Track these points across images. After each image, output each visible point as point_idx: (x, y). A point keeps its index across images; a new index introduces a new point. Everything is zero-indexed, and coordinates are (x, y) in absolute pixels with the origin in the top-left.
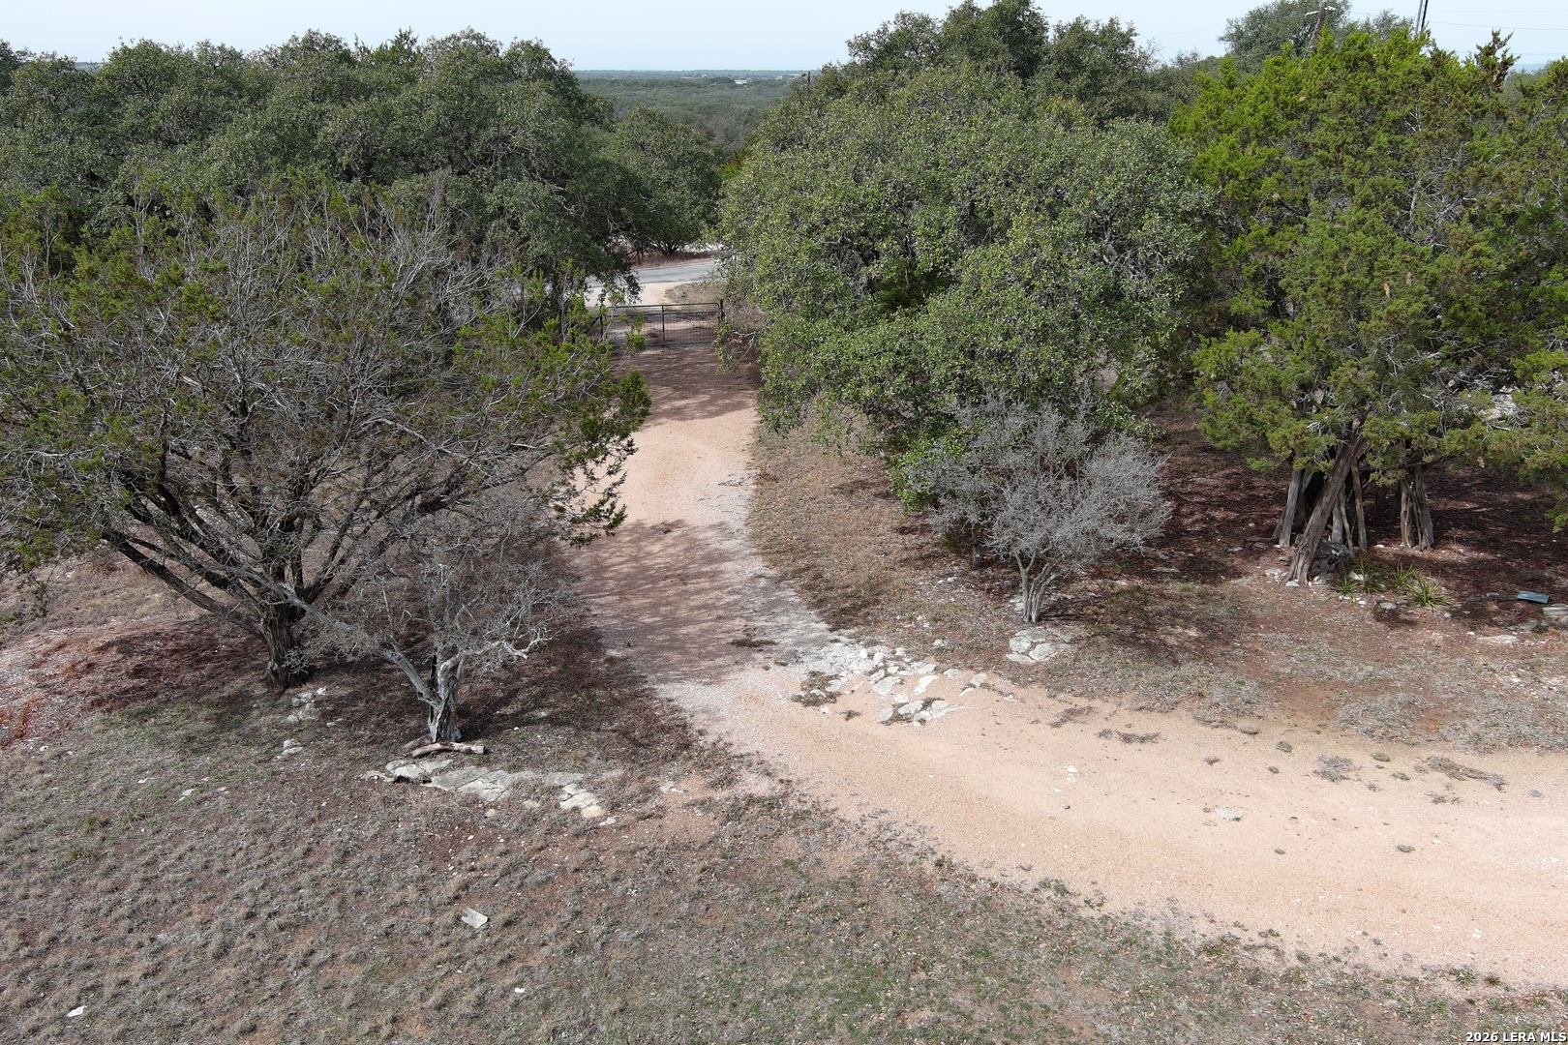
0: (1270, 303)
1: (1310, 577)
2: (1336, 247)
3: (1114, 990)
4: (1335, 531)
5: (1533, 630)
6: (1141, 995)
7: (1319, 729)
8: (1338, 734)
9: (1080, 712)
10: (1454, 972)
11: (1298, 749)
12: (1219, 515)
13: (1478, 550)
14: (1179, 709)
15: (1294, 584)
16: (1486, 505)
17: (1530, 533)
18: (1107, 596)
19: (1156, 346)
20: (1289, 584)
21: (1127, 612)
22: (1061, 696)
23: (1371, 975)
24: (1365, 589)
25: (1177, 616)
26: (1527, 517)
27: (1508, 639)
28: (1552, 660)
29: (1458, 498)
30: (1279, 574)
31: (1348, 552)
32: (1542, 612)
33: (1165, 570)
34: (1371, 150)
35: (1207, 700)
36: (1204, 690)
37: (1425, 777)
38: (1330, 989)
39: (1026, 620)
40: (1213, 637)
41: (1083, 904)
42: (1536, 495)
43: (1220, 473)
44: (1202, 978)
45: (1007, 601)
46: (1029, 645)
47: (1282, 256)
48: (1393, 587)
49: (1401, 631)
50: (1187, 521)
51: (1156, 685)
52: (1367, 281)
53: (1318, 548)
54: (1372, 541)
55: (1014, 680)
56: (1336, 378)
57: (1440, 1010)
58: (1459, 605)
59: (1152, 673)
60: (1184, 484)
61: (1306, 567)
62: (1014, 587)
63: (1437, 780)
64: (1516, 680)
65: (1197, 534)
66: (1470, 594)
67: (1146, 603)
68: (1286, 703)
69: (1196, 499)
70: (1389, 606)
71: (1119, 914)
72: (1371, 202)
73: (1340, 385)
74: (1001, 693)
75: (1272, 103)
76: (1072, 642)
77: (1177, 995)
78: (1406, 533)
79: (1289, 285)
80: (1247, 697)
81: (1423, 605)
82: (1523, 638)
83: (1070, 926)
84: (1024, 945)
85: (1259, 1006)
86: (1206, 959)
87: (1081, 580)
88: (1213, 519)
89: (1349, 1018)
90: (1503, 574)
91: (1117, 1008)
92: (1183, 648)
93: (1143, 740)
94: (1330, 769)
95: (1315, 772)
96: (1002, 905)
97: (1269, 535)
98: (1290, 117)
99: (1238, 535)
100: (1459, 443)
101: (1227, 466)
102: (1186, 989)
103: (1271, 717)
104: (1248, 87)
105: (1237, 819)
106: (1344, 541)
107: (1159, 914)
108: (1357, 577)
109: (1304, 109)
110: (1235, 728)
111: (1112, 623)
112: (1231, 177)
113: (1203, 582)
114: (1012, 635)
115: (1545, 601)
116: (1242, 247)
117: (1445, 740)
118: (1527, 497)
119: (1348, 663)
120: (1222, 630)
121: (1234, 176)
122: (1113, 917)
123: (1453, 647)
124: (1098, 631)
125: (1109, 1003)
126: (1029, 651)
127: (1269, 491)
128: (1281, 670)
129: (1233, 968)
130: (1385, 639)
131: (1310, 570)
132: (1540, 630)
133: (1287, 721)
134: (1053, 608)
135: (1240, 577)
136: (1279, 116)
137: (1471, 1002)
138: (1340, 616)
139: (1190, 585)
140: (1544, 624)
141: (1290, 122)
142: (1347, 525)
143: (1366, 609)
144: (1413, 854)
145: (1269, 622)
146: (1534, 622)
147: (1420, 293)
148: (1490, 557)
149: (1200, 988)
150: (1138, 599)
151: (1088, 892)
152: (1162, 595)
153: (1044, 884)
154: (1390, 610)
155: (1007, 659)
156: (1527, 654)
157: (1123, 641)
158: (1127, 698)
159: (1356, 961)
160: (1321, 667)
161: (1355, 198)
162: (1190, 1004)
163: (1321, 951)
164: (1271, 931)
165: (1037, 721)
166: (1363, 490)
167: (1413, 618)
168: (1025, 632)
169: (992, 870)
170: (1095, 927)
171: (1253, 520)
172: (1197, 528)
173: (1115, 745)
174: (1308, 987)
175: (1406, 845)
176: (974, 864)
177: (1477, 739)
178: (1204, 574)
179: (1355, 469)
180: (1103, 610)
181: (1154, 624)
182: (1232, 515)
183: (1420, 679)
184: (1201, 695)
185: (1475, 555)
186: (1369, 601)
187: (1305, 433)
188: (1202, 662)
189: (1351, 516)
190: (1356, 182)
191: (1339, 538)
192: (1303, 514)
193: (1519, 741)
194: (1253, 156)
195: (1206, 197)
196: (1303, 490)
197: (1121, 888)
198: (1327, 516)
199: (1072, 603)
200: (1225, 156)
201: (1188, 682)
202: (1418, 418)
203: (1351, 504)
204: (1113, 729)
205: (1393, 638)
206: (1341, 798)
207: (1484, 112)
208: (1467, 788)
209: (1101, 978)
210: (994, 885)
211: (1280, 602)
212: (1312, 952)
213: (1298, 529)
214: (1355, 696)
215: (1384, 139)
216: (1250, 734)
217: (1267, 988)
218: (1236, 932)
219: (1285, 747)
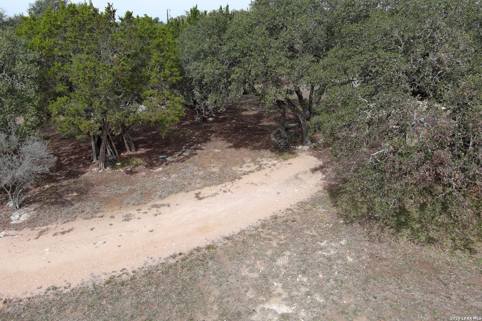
0: (68, 87)
1: (105, 168)
2: (83, 67)
3: (82, 309)
4: (109, 153)
5: (165, 165)
6: (91, 306)
7: (120, 208)
8: (126, 208)
9: (44, 231)
10: (172, 256)
11: (116, 216)
12: (73, 157)
13: (147, 149)
14: (77, 218)
15: (101, 171)
16: (146, 137)
17: (158, 141)
18: (43, 192)
19: (35, 106)
20: (100, 171)
21: (51, 195)
22: (36, 228)
23: (153, 267)
24: (121, 167)
25: (69, 191)
26: (156, 137)
27: (160, 169)
28: (172, 171)
29: (138, 137)
30: (96, 169)
31: (114, 158)
32: (166, 160)
33: (60, 178)
34: (85, 38)
35: (85, 212)
36: (84, 209)
37: (151, 210)
38: (143, 276)
39: (15, 208)
40: (82, 193)
41: (63, 289)
42: (157, 131)
43: (70, 145)
44: (108, 292)
45: (5, 204)
46: (19, 216)
47: (67, 72)
48: (128, 164)
49: (134, 175)
50: (63, 162)
51: (68, 213)
52: (95, 76)
53: (105, 158)
54: (119, 153)
55: (16, 230)
56: (94, 106)
57: (171, 267)
58: (146, 164)
59: (65, 210)
60: (59, 151)
61: (103, 165)
62: (7, 199)
63: (154, 210)
64: (165, 178)
65: (67, 165)
66: (148, 160)
67: (57, 190)
68: (109, 205)
69: (64, 154)
70: (129, 169)
71: (77, 286)
72: (89, 53)
73: (96, 108)
74: (12, 236)
75: (50, 25)
76: (34, 210)
77: (102, 300)
78: (128, 149)
79: (72, 80)
80: (97, 207)
81: (138, 166)
82: (164, 167)
83: (61, 298)
84: (46, 312)
85: (126, 291)
86: (107, 286)
87: (32, 190)
88: (71, 159)
89: (150, 281)
90: (155, 153)
91: (84, 314)
92: (73, 200)
93: (68, 231)
94: (127, 218)
95: (123, 220)
96: (35, 304)
97: (90, 159)
98: (57, 29)
99: (80, 162)
100: (133, 118)
101: (71, 142)
102: (104, 297)
103: (106, 210)
104: (41, 20)
105: (105, 242)
106: (112, 155)
107: (89, 280)
108: (118, 164)
109: (61, 26)
110: (96, 217)
111: (47, 199)
112: (43, 48)
113: (74, 178)
114: (11, 215)
115: (166, 157)
116: (54, 71)
117: (153, 199)
118: (155, 132)
119: (123, 188)
120: (84, 190)
121: (44, 48)
122: (75, 288)
123: (148, 175)
124: (43, 203)
125: (81, 314)
126: (19, 218)
127: (86, 147)
128: (105, 196)
129: (116, 284)
130: (130, 178)
131: (105, 165)
132: (167, 164)
133: (111, 210)
134: (24, 202)
135: (85, 173)
136: (54, 29)
137: (177, 262)
138: (117, 176)
139: (70, 180)
140: (167, 163)
141: (57, 31)
142: (111, 150)
143: (123, 172)
144: (154, 231)
145: (97, 184)
146: (165, 163)
147: (111, 78)
148: (151, 150)
149: (108, 295)
150: (54, 190)
151: (64, 284)
152: (62, 186)
153: (48, 289)
154: (130, 170)
155: (12, 224)
156: (166, 171)
157: (52, 204)
158: (59, 221)
159: (148, 266)
160: (116, 191)
161: (84, 52)
162: (106, 301)
163: (138, 267)
164: (123, 269)
165: (30, 240)
166: (113, 139)
167: (136, 170)
168: (16, 213)
169: (27, 294)
170: (70, 294)
171: (84, 156)
172: (67, 163)
173: (60, 236)
174: (138, 279)
175: (151, 230)
176: (20, 295)
177: (160, 196)
178: (73, 176)
179: (109, 134)
180: (43, 197)
181: (61, 196)
182: (77, 156)
183: (142, 186)
184: (83, 211)
185: (147, 150)
186: (123, 169)
187: (90, 124)
188: (81, 201)
189: (112, 147)
190: (83, 47)
191: (110, 155)
192: (98, 151)
193: (170, 193)
194: (48, 42)
195: (36, 55)
196: (96, 143)
197: (75, 278)
198: (105, 148)
199: (31, 198)
200: (39, 41)
201: (78, 209)
202: (121, 113)
203: (111, 144)
204: (57, 232)
205: (133, 178)
206: (132, 225)
207: (113, 25)
208: (162, 209)
209: (76, 308)
210: (29, 299)
211: (99, 177)
212: (136, 269)
213: (98, 155)
214: (127, 196)
215: (88, 34)
216: (101, 217)
217: (127, 285)
218: (114, 274)
219: (112, 217)
